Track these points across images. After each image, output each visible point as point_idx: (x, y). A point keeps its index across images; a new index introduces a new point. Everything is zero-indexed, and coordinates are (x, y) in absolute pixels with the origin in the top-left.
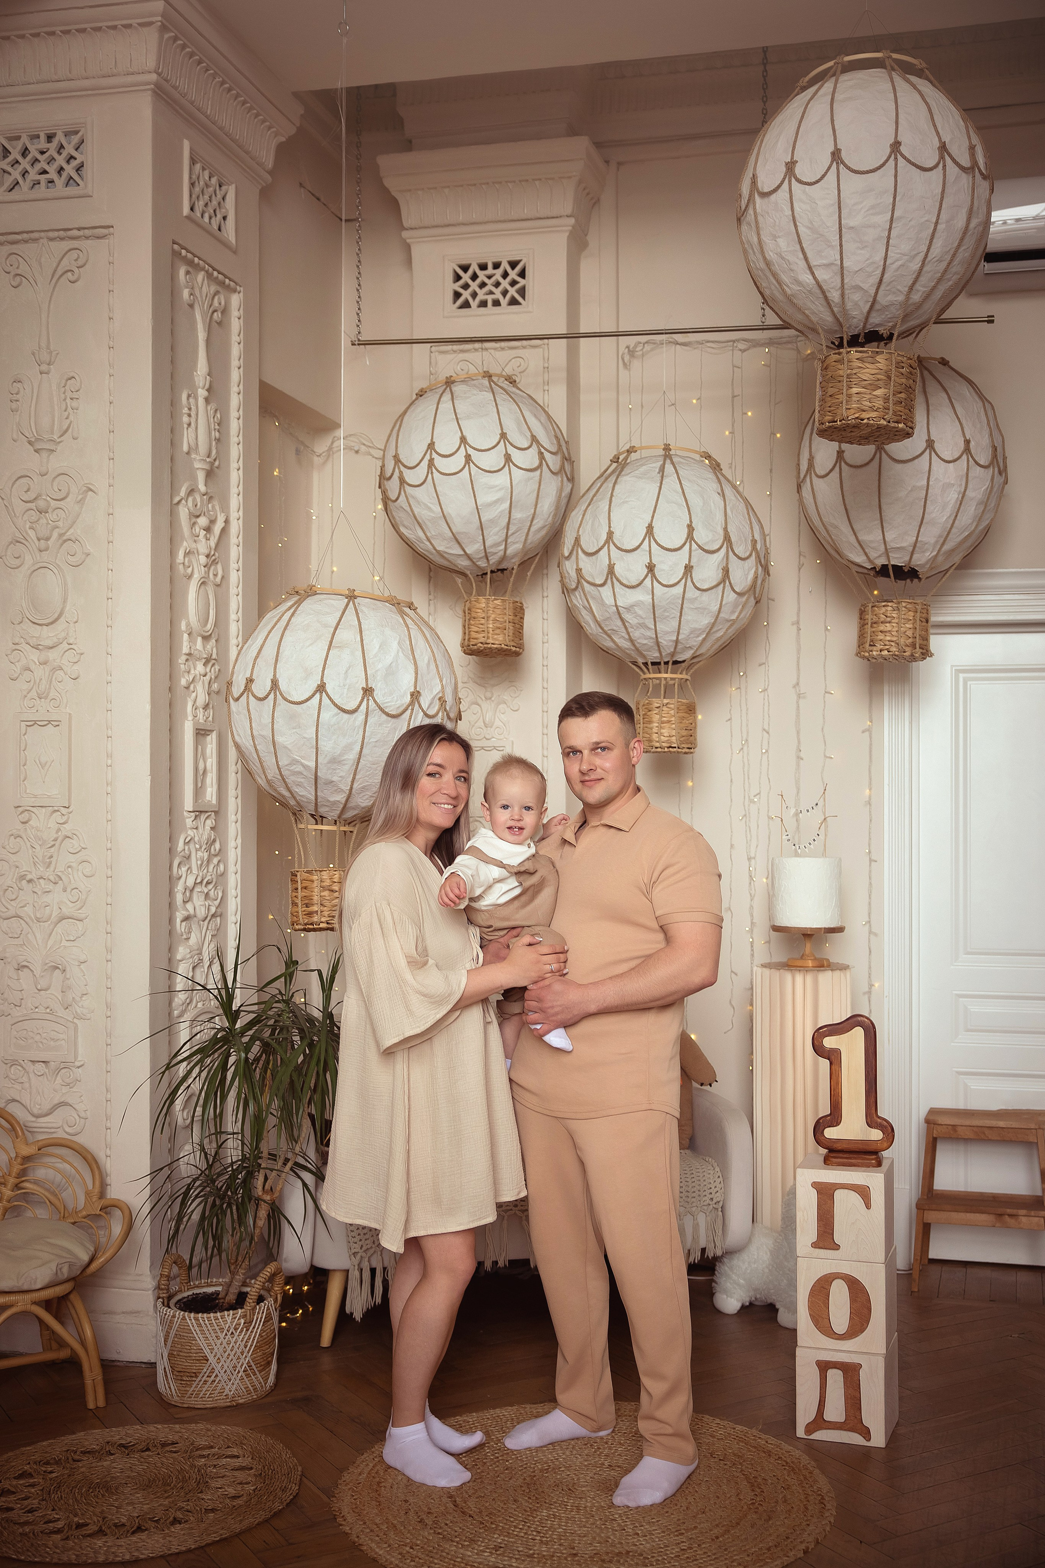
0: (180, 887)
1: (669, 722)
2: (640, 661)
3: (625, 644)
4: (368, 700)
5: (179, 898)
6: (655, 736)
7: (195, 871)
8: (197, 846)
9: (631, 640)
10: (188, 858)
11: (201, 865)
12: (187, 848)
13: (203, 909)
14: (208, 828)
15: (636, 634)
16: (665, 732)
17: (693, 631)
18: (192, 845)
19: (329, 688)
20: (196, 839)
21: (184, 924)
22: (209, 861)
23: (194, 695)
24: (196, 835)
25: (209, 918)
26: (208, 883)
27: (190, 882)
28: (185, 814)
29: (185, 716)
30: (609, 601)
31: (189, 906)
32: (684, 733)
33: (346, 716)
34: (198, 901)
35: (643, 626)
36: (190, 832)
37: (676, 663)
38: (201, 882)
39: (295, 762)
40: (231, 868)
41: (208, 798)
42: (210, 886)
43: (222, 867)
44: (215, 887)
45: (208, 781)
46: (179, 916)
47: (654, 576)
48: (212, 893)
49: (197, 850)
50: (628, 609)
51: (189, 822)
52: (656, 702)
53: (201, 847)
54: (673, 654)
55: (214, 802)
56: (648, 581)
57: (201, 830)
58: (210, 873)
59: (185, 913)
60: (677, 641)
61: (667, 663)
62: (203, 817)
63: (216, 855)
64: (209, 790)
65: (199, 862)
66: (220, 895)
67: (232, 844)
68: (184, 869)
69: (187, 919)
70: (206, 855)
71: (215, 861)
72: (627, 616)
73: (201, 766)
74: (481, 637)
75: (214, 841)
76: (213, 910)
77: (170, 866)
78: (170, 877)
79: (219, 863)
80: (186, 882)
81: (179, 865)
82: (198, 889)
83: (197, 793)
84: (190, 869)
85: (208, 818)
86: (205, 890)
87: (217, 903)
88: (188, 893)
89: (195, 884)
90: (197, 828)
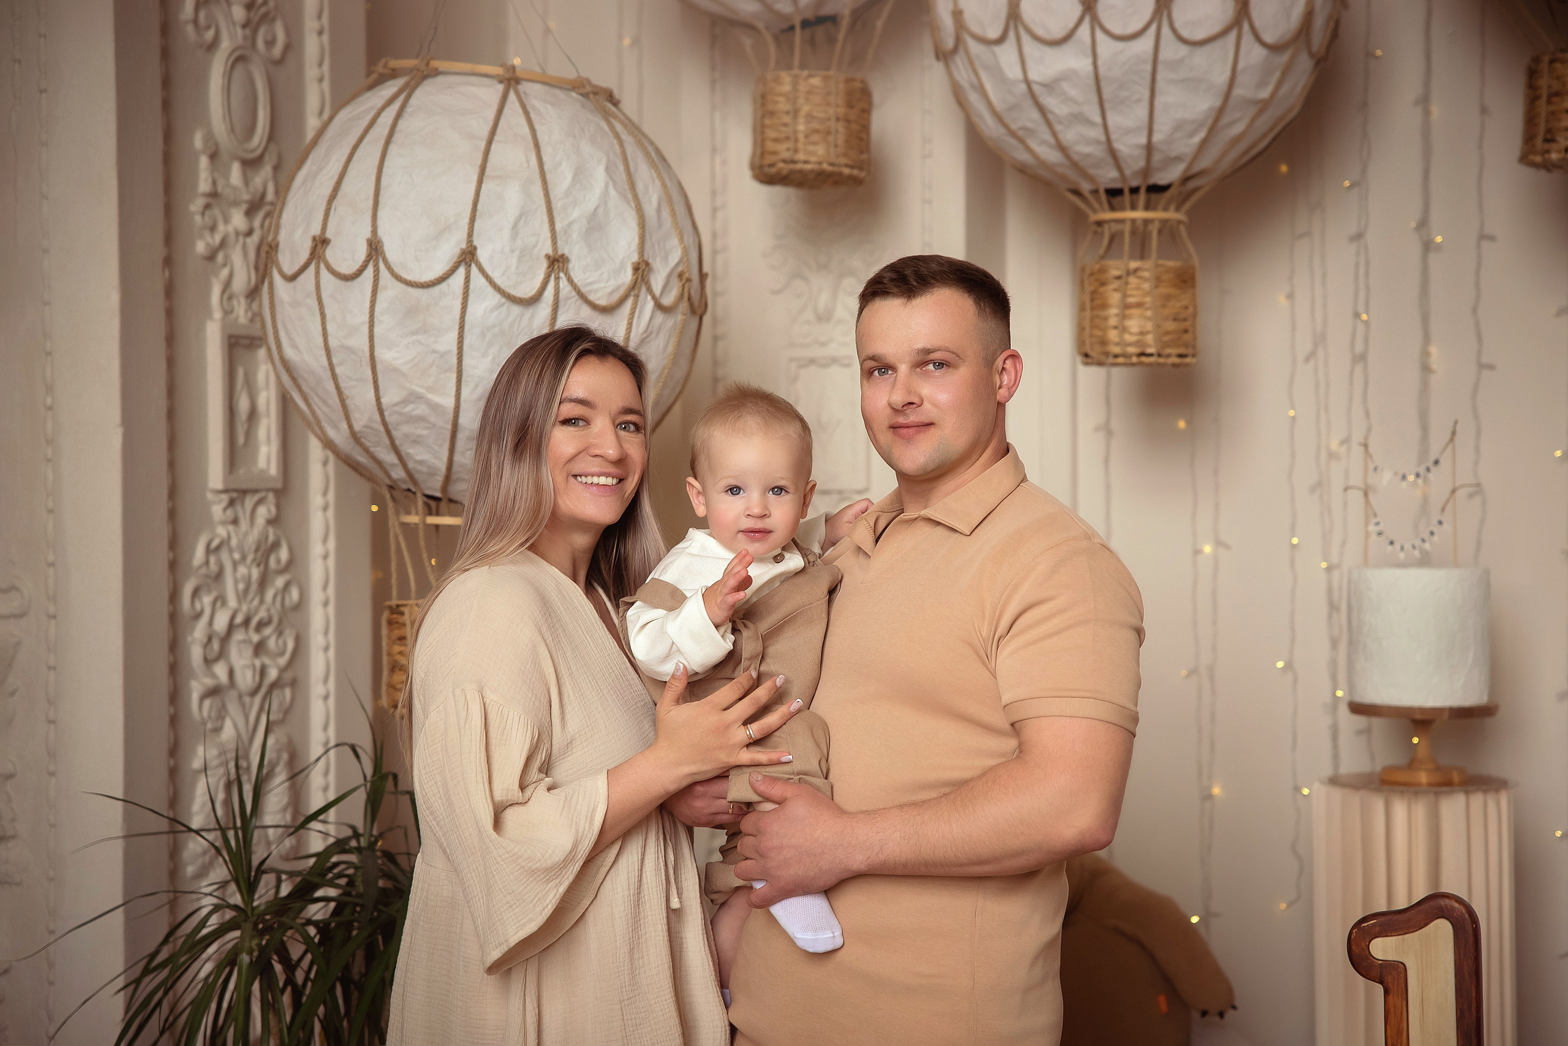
0: (199, 632)
1: (1139, 305)
2: (1086, 187)
3: (1050, 155)
4: (557, 279)
5: (196, 653)
6: (1113, 335)
7: (232, 602)
8: (237, 556)
9: (1062, 148)
10: (219, 576)
11: (246, 591)
12: (212, 559)
13: (249, 674)
14: (260, 521)
15: (1069, 136)
16: (1134, 325)
17: (1179, 126)
18: (224, 556)
19: (482, 255)
20: (234, 542)
21: (207, 703)
22: (263, 583)
23: (225, 272)
24: (233, 535)
25: (263, 690)
26: (260, 626)
27: (221, 622)
28: (210, 496)
29: (208, 314)
30: (1013, 72)
31: (220, 670)
32: (1170, 326)
33: (516, 309)
34: (240, 658)
35: (1079, 118)
36: (222, 531)
37: (1156, 189)
38: (246, 622)
39: (413, 398)
40: (316, 595)
41: (262, 463)
42: (268, 631)
43: (295, 594)
44: (280, 633)
45: (262, 433)
46: (196, 689)
47: (1095, 21)
48: (272, 643)
49: (235, 565)
50: (1050, 86)
51: (217, 510)
52: (1115, 268)
53: (244, 558)
54: (1146, 172)
55: (273, 471)
56: (1084, 31)
57: (244, 525)
58: (269, 605)
59: (209, 682)
60: (1149, 148)
61: (1135, 191)
62: (249, 502)
63: (281, 572)
64: (263, 450)
65: (241, 586)
66: (290, 645)
67: (316, 549)
68: (207, 600)
69: (214, 692)
70: (255, 573)
71: (280, 582)
72: (1050, 102)
73: (243, 404)
74: (783, 150)
75: (276, 546)
76: (273, 674)
77: (174, 596)
78: (174, 617)
79: (287, 586)
80: (211, 622)
81: (196, 593)
82: (239, 636)
83: (234, 455)
84: (220, 600)
85: (260, 502)
86: (256, 638)
87: (283, 661)
88: (216, 645)
89: (231, 627)
90: (235, 522)
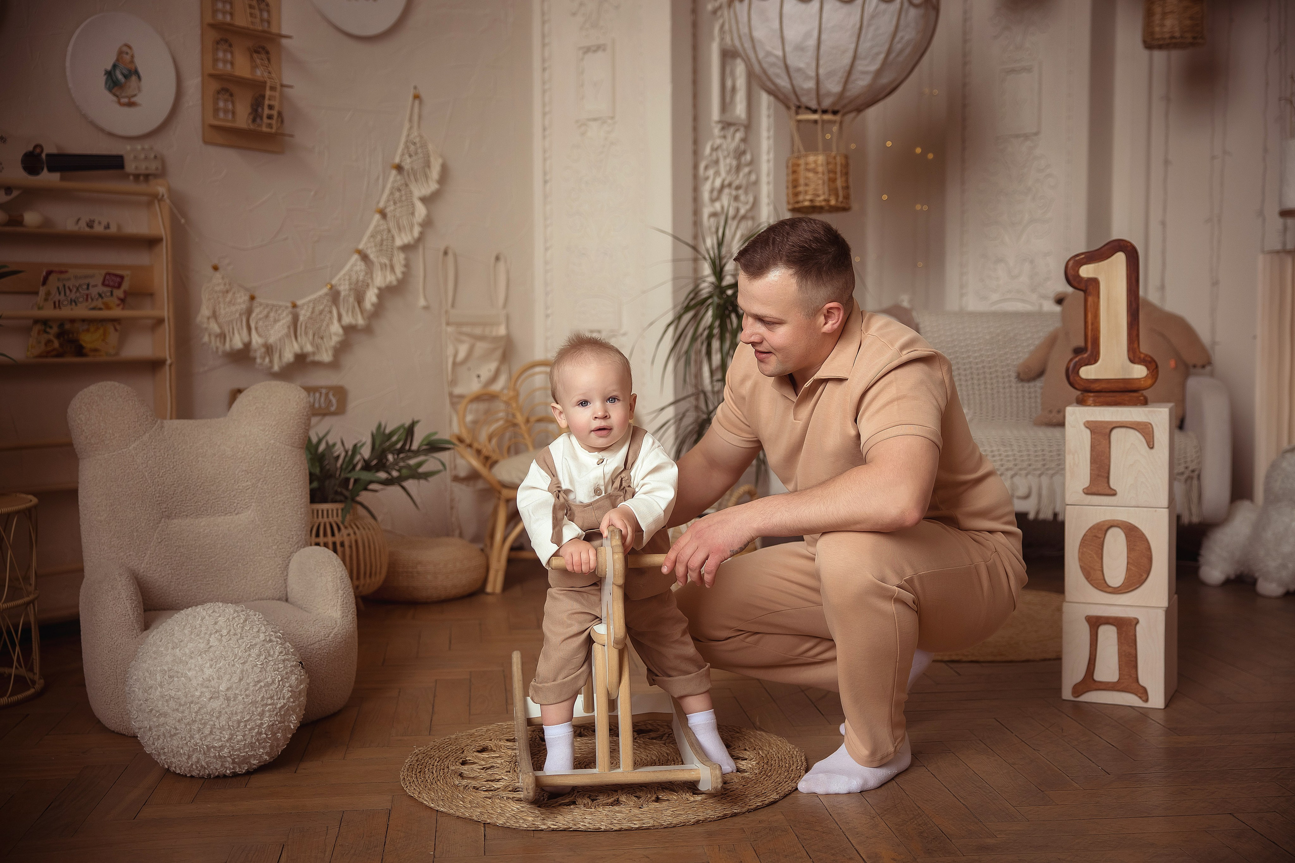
0: (707, 185)
1: (1172, 12)
5: (706, 196)
7: (723, 174)
8: (725, 154)
10: (717, 162)
11: (730, 171)
12: (714, 154)
14: (737, 139)
18: (720, 152)
20: (724, 146)
21: (712, 219)
22: (738, 168)
24: (724, 143)
26: (738, 188)
27: (718, 183)
28: (713, 125)
29: (713, 37)
31: (718, 206)
34: (727, 201)
36: (718, 141)
38: (730, 185)
40: (764, 179)
41: (738, 113)
42: (741, 192)
43: (753, 177)
44: (746, 193)
45: (738, 99)
46: (706, 211)
48: (743, 197)
49: (725, 158)
51: (716, 131)
53: (729, 155)
55: (743, 117)
57: (729, 140)
58: (741, 179)
59: (712, 210)
62: (732, 129)
63: (747, 165)
64: (739, 106)
65: (727, 168)
66: (752, 198)
67: (764, 157)
68: (711, 172)
69: (714, 215)
70: (734, 163)
71: (746, 170)
73: (729, 83)
75: (744, 153)
76: (742, 211)
77: (696, 167)
78: (695, 176)
79: (750, 173)
80: (713, 182)
81: (706, 168)
82: (726, 191)
83: (725, 106)
84: (717, 173)
85: (737, 130)
86: (734, 193)
87: (748, 207)
88: (715, 194)
89: (722, 187)
90: (725, 137)
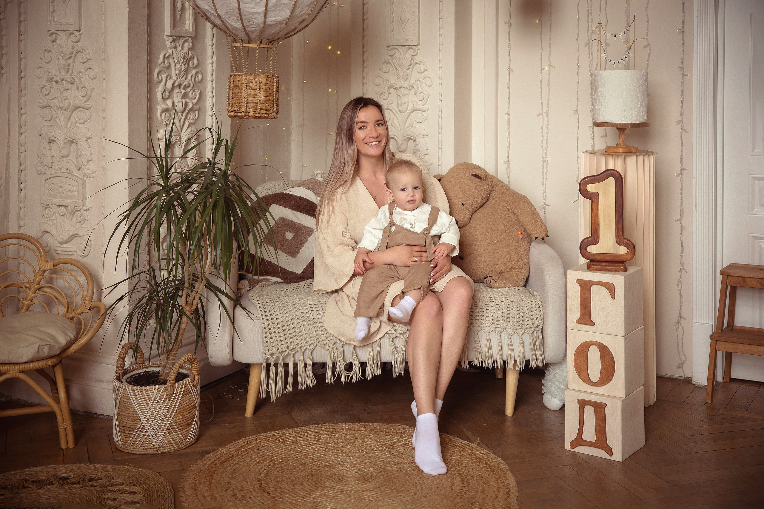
0: (161, 88)
5: (159, 96)
7: (174, 78)
8: (176, 60)
10: (169, 67)
11: (180, 74)
12: (166, 61)
13: (180, 104)
14: (186, 48)
18: (171, 60)
20: (175, 55)
21: (164, 114)
22: (187, 72)
24: (174, 52)
25: (186, 111)
26: (185, 87)
27: (169, 85)
28: (165, 37)
31: (169, 103)
34: (177, 98)
36: (170, 51)
38: (180, 85)
40: (209, 78)
41: (187, 27)
42: (189, 90)
43: (200, 77)
44: (193, 90)
45: (187, 16)
46: (159, 109)
48: (190, 94)
49: (175, 63)
51: (168, 43)
53: (179, 61)
55: (191, 30)
57: (179, 50)
58: (189, 80)
59: (164, 106)
62: (181, 41)
63: (195, 68)
64: (187, 22)
65: (177, 72)
66: (198, 96)
67: (208, 61)
68: (164, 76)
69: (166, 110)
70: (183, 67)
71: (194, 72)
73: (179, 5)
75: (192, 58)
76: (190, 105)
77: (150, 74)
78: (150, 81)
79: (197, 73)
80: (165, 85)
81: (159, 73)
82: (177, 90)
83: (174, 24)
84: (169, 77)
85: (186, 41)
86: (183, 91)
87: (195, 101)
88: (167, 93)
89: (173, 87)
90: (175, 48)
